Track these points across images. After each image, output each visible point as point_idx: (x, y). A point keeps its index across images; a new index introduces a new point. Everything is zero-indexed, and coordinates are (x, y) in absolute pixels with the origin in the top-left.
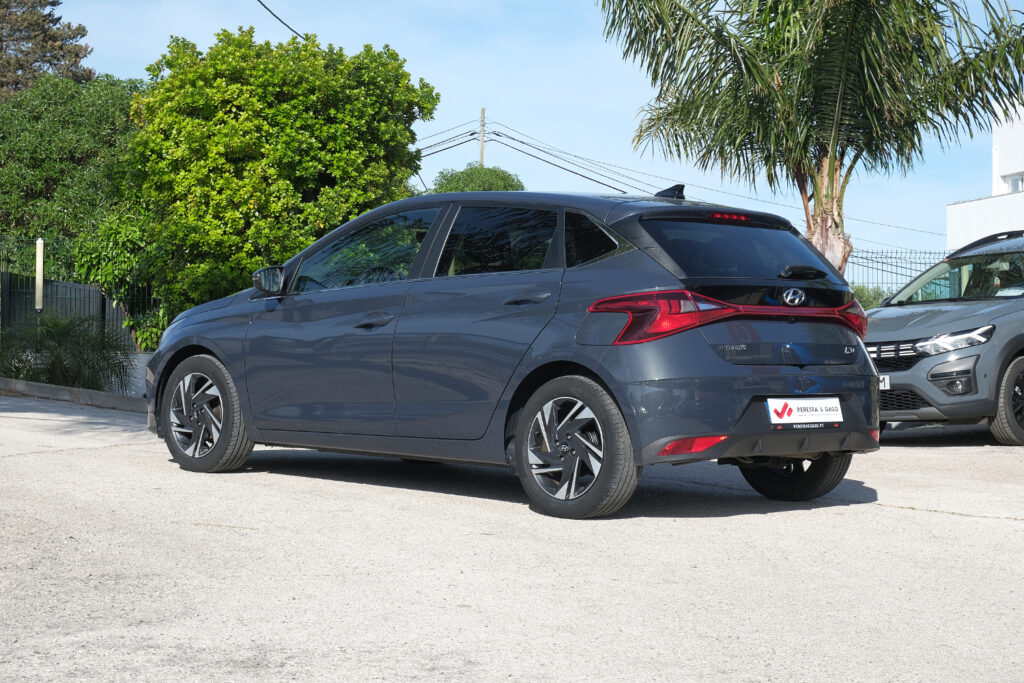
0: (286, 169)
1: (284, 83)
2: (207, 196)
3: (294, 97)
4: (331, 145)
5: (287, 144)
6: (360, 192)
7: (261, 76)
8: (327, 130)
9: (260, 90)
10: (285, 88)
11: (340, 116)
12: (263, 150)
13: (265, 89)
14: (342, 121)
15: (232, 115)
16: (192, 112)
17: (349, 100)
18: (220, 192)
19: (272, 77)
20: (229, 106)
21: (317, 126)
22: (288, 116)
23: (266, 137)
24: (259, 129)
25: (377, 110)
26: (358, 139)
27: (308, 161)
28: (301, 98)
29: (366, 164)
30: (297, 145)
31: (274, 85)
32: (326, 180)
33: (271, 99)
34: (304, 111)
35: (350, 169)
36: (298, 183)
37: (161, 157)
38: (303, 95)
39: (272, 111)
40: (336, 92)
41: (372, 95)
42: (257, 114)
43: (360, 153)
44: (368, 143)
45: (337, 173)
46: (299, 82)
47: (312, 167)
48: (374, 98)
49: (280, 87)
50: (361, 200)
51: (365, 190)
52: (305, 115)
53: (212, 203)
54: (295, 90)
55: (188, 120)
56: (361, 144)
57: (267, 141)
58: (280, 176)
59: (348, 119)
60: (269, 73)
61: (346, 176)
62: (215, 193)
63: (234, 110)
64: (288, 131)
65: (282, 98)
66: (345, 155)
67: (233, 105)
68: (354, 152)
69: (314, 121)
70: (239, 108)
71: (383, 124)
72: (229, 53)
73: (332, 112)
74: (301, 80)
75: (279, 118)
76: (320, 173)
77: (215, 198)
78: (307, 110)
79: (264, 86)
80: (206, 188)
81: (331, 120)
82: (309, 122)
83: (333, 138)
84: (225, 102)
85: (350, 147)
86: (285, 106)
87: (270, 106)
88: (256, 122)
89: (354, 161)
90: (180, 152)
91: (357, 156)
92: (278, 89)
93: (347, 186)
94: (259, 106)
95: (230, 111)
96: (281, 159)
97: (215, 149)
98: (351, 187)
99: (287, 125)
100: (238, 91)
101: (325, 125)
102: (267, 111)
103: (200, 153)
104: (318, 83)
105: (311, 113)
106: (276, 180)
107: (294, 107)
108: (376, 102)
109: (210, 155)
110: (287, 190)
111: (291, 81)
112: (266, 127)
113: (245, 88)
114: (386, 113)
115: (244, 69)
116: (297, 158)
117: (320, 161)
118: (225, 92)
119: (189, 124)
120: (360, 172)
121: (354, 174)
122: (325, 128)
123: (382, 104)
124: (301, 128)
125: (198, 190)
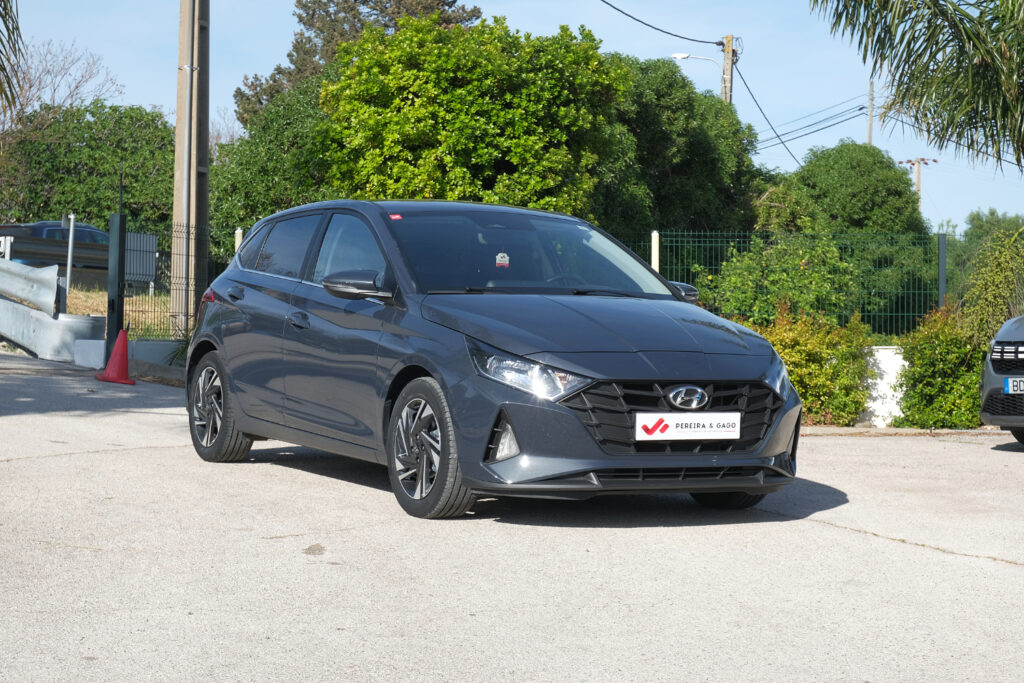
0: (463, 156)
1: (458, 68)
2: (383, 185)
3: (469, 82)
4: (509, 130)
5: (460, 130)
6: (538, 179)
7: (435, 62)
8: (505, 116)
9: (433, 76)
10: (459, 74)
11: (516, 100)
12: (439, 137)
13: (438, 75)
14: (519, 106)
15: (409, 102)
16: (369, 100)
17: (525, 83)
18: (397, 181)
19: (446, 62)
20: (405, 93)
21: (495, 111)
22: (462, 101)
23: (442, 123)
24: (434, 116)
25: (556, 94)
26: (537, 124)
27: (482, 148)
28: (476, 83)
29: (546, 148)
30: (470, 131)
31: (447, 71)
32: (503, 166)
33: (444, 84)
34: (480, 96)
35: (528, 155)
36: (476, 170)
37: (342, 146)
38: (478, 80)
39: (448, 96)
40: (510, 77)
41: (551, 79)
42: (432, 100)
43: (540, 139)
44: (548, 128)
45: (515, 161)
46: (474, 67)
47: (485, 154)
48: (553, 82)
49: (454, 72)
50: (538, 188)
51: (544, 178)
52: (480, 100)
53: (389, 192)
54: (469, 76)
55: (366, 107)
56: (540, 130)
57: (444, 128)
58: (456, 163)
59: (524, 104)
60: (443, 58)
61: (524, 162)
62: (392, 181)
63: (411, 96)
64: (462, 117)
65: (456, 83)
66: (522, 141)
67: (409, 92)
68: (533, 138)
69: (491, 107)
70: (416, 95)
71: (563, 109)
72: (406, 39)
73: (508, 97)
74: (476, 65)
75: (453, 104)
76: (496, 159)
77: (392, 187)
78: (483, 95)
79: (437, 71)
80: (383, 178)
81: (508, 106)
82: (485, 108)
83: (511, 123)
84: (401, 89)
85: (528, 132)
86: (459, 91)
87: (445, 91)
88: (431, 109)
89: (532, 147)
90: (358, 140)
91: (535, 142)
92: (452, 75)
93: (526, 173)
94: (434, 92)
95: (407, 98)
96: (455, 145)
97: (391, 137)
98: (530, 174)
99: (461, 111)
100: (413, 77)
101: (502, 110)
102: (442, 97)
103: (376, 140)
104: (490, 67)
105: (487, 98)
106: (452, 167)
107: (470, 93)
108: (555, 86)
109: (386, 143)
110: (464, 178)
111: (465, 66)
112: (442, 114)
113: (421, 74)
114: (568, 96)
115: (419, 55)
116: (471, 145)
117: (497, 147)
118: (401, 78)
119: (367, 112)
120: (538, 157)
121: (532, 160)
122: (502, 113)
123: (563, 88)
124: (477, 113)
125: (375, 179)
